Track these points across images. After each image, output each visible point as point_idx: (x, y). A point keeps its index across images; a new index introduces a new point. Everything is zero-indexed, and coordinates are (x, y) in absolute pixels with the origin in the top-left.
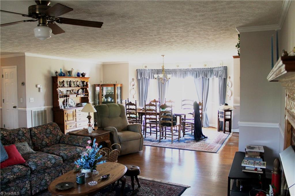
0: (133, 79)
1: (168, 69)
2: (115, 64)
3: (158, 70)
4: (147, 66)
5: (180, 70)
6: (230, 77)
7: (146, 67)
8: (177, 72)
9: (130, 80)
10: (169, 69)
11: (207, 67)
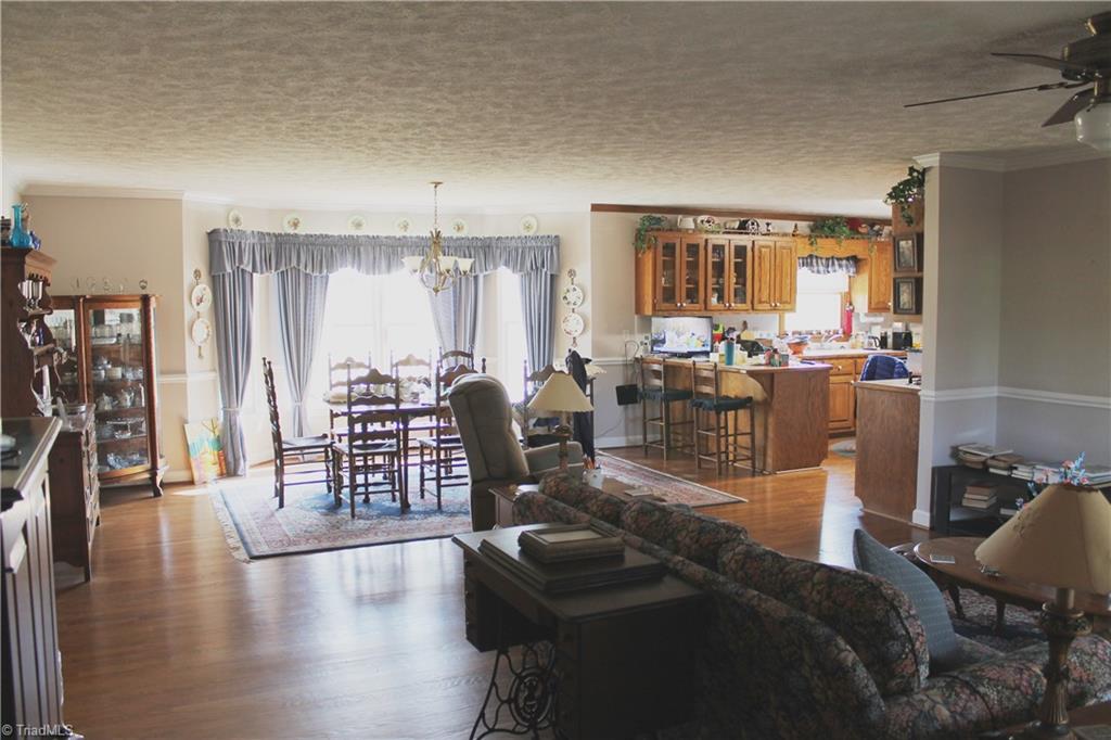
0: (197, 274)
1: (324, 233)
2: (106, 198)
3: (280, 235)
4: (241, 216)
5: (375, 242)
6: (572, 273)
7: (237, 221)
8: (362, 249)
9: (189, 277)
10: (330, 233)
11: (462, 234)
